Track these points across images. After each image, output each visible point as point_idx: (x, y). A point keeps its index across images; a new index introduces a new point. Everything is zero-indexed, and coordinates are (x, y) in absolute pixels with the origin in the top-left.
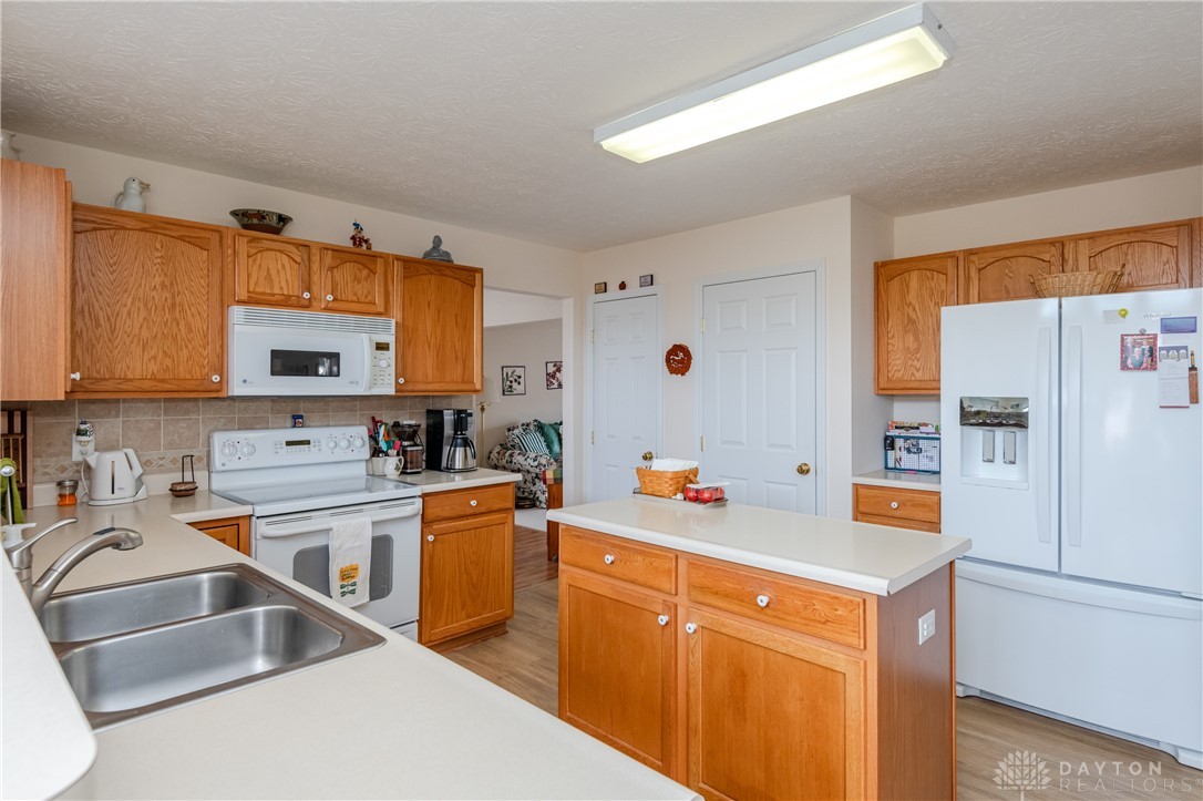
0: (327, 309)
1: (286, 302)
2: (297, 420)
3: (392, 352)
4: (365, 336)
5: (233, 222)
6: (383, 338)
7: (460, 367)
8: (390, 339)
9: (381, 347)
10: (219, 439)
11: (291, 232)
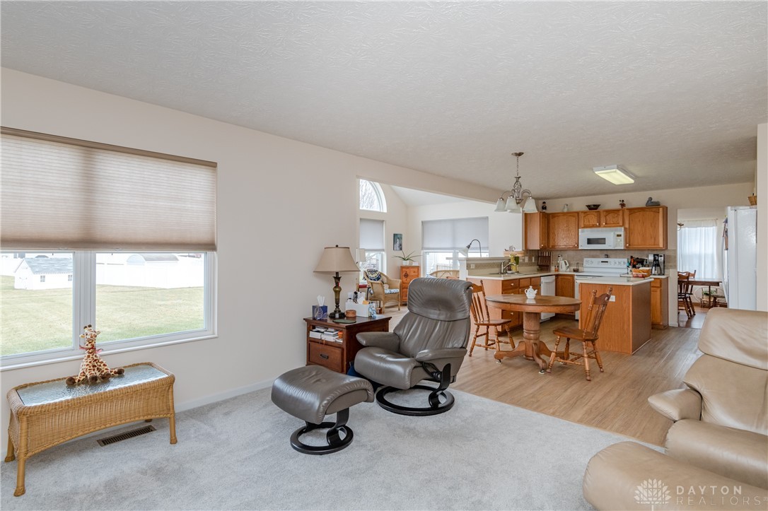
0: (604, 227)
1: (593, 226)
2: (607, 256)
3: (622, 238)
4: (612, 233)
5: (587, 209)
6: (619, 233)
7: (653, 240)
8: (622, 233)
9: (618, 236)
10: (585, 259)
11: (599, 209)
